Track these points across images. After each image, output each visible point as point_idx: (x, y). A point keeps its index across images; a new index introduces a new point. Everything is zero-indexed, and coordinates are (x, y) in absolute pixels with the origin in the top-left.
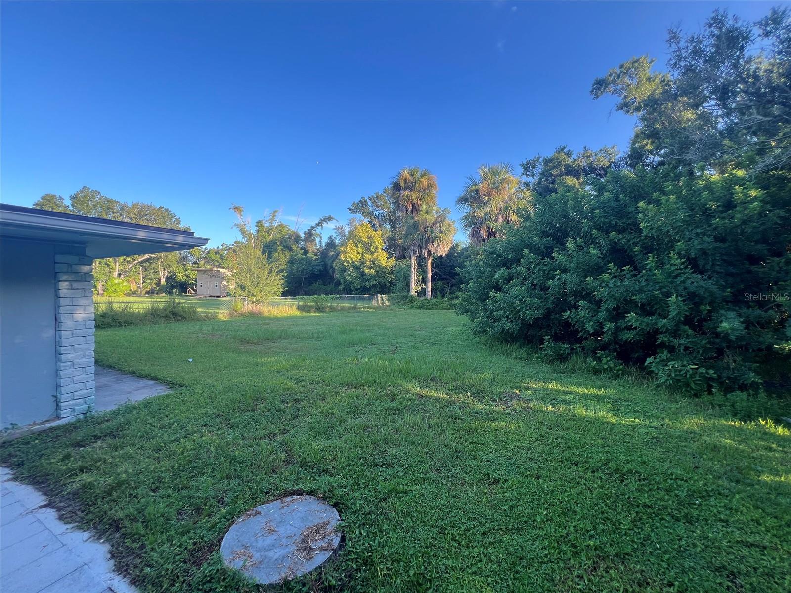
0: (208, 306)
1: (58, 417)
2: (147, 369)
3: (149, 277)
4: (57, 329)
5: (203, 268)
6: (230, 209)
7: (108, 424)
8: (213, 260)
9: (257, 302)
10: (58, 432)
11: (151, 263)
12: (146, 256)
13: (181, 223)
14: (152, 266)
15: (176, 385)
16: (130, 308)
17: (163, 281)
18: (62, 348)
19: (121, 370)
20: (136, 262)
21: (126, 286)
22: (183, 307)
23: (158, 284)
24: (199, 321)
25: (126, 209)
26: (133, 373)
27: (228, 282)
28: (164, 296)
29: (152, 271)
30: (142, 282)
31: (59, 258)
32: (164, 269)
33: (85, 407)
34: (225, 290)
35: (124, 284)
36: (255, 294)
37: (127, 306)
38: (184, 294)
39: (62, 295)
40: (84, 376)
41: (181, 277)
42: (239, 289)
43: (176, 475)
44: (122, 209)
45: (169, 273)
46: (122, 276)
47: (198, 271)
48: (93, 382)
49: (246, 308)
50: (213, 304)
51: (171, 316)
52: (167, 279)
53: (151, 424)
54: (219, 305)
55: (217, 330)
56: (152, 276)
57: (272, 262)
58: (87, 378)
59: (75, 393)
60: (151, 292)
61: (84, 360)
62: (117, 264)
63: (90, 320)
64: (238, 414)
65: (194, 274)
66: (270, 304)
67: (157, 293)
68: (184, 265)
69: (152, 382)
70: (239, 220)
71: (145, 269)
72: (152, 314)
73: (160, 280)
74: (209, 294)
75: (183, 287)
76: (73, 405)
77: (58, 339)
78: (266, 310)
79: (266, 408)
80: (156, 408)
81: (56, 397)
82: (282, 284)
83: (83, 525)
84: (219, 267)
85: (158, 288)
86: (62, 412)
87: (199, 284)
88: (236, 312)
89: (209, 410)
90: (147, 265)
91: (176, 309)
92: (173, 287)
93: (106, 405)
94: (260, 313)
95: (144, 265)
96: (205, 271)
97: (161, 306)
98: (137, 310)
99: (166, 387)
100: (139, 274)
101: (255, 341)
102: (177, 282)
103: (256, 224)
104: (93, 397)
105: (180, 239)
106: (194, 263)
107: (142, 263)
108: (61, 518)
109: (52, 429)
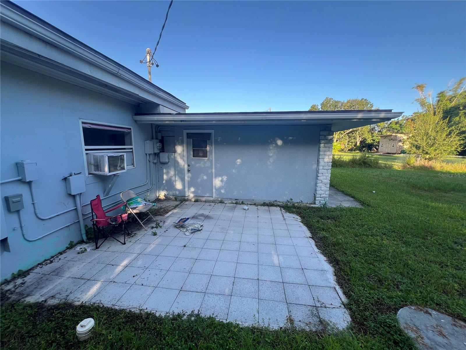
0: (387, 160)
1: (315, 204)
2: (349, 191)
3: (351, 142)
4: (318, 165)
5: (385, 134)
6: (413, 88)
7: (333, 213)
8: (393, 129)
9: (430, 159)
10: (315, 210)
11: (353, 133)
12: (351, 130)
13: (374, 106)
14: (353, 135)
15: (365, 204)
16: (342, 158)
17: (358, 144)
18: (319, 174)
19: (337, 189)
20: (345, 133)
21: (339, 146)
22: (370, 160)
23: (355, 145)
24: (379, 168)
25: (344, 104)
26: (343, 192)
27: (403, 143)
28: (358, 153)
29: (353, 138)
30: (347, 144)
31: (322, 133)
32: (360, 137)
33: (324, 202)
34: (400, 149)
35: (338, 146)
36: (429, 152)
37: (341, 157)
38: (370, 151)
39: (321, 150)
40: (325, 188)
41: (369, 141)
42: (414, 149)
43: (366, 255)
44: (342, 105)
45: (362, 139)
46: (338, 141)
47: (381, 136)
48: (328, 192)
49: (418, 162)
50: (389, 159)
51: (363, 164)
52: (361, 142)
53: (352, 221)
54: (395, 159)
55: (392, 176)
56: (353, 140)
57: (452, 126)
58: (326, 189)
59: (321, 195)
60: (351, 150)
61: (326, 181)
62: (337, 135)
63: (330, 162)
64: (410, 236)
65: (377, 139)
66: (443, 161)
67: (354, 151)
68: (372, 133)
69: (352, 199)
70: (420, 95)
71: (350, 137)
72: (352, 162)
73: (357, 143)
74: (387, 151)
75: (370, 147)
76: (320, 200)
77: (318, 170)
78: (437, 165)
79: (437, 242)
80: (355, 213)
81: (315, 194)
82: (461, 145)
83: (324, 253)
84: (397, 133)
85: (355, 148)
86: (316, 202)
87: (380, 145)
88: (409, 165)
89: (387, 225)
90: (350, 135)
91: (366, 160)
92: (363, 147)
93: (332, 204)
94: (431, 167)
95: (349, 135)
96: (386, 137)
97: (358, 158)
98: (345, 159)
99: (359, 203)
100: (346, 140)
101: (427, 189)
102: (367, 144)
103: (437, 96)
104: (328, 199)
105: (382, 115)
106: (379, 131)
107: (348, 133)
108: (316, 245)
109: (312, 207)
